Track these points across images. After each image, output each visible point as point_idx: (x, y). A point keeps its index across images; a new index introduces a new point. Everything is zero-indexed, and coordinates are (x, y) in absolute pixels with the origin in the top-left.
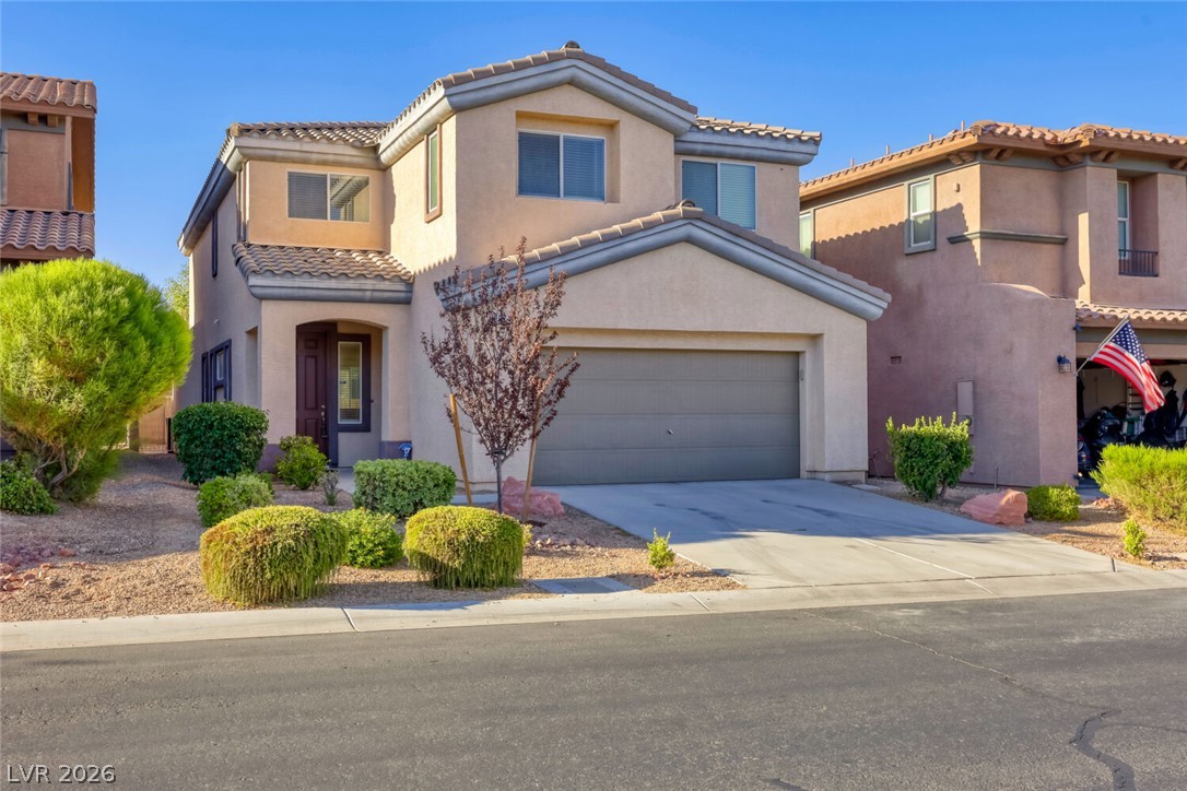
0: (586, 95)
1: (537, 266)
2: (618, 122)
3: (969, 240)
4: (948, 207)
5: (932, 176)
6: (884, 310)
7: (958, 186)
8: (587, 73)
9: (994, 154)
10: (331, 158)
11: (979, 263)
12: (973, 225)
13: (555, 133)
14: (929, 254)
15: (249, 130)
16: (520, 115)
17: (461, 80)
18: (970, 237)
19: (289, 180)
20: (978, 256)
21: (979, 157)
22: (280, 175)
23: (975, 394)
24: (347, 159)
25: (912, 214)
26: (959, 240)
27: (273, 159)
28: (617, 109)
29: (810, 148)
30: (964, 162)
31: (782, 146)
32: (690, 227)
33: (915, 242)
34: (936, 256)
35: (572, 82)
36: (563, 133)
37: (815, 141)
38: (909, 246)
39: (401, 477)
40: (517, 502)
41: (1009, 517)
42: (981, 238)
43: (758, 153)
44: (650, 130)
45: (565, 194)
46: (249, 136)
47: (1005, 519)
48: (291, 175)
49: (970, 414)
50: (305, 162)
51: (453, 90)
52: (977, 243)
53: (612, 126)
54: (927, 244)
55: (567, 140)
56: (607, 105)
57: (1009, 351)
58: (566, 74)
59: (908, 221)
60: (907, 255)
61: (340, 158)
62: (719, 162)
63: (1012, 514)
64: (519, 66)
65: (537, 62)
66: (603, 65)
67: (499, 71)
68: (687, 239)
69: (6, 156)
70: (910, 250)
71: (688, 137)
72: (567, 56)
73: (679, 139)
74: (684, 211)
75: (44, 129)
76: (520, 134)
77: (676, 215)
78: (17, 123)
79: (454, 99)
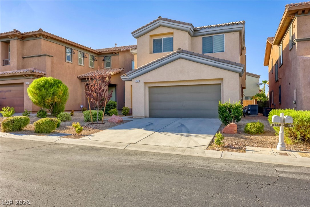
0: (165, 28)
2: (173, 32)
4: (294, 34)
5: (291, 25)
7: (294, 26)
8: (163, 23)
9: (300, 12)
11: (297, 51)
12: (296, 38)
13: (161, 38)
14: (292, 49)
16: (151, 36)
17: (135, 32)
20: (297, 48)
21: (296, 15)
26: (294, 44)
28: (173, 29)
29: (240, 26)
32: (180, 54)
33: (291, 46)
35: (160, 26)
36: (163, 37)
37: (242, 24)
44: (181, 32)
45: (164, 51)
47: (225, 132)
49: (295, 100)
51: (134, 34)
52: (297, 43)
53: (172, 33)
55: (165, 39)
56: (170, 29)
58: (158, 24)
59: (290, 40)
62: (213, 35)
64: (147, 25)
65: (151, 23)
66: (166, 20)
67: (143, 27)
68: (180, 58)
69: (111, 60)
70: (290, 49)
71: (201, 31)
72: (158, 20)
73: (199, 32)
74: (177, 51)
75: (116, 55)
76: (154, 40)
77: (175, 52)
78: (112, 55)
79: (134, 36)
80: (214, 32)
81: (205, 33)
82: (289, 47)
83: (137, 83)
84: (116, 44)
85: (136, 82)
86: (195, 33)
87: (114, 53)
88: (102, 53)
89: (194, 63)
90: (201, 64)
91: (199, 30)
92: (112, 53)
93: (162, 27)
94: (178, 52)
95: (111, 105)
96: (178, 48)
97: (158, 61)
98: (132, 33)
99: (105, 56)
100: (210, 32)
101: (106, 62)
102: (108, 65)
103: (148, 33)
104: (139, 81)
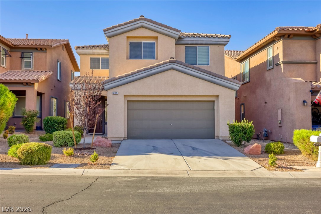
0: (147, 30)
1: (125, 78)
2: (158, 37)
3: (280, 64)
4: (276, 55)
5: (272, 45)
6: (240, 87)
7: (278, 48)
8: (146, 24)
9: (286, 36)
10: (100, 53)
11: (283, 72)
12: (281, 59)
13: (140, 41)
14: (272, 69)
15: (79, 48)
16: (128, 37)
17: (108, 29)
18: (280, 63)
19: (90, 60)
20: (282, 70)
21: (282, 38)
22: (88, 59)
23: (282, 113)
24: (104, 53)
25: (269, 58)
26: (278, 65)
27: (86, 54)
28: (157, 33)
29: (227, 40)
30: (279, 40)
31: (217, 39)
32: (172, 65)
33: (270, 66)
34: (274, 70)
35: (142, 27)
36: (142, 41)
37: (229, 38)
38: (268, 67)
39: (60, 135)
40: (97, 143)
41: (253, 152)
42: (283, 63)
43: (209, 42)
44: (167, 38)
45: (143, 58)
46: (79, 49)
47: (251, 153)
48: (91, 59)
49: (281, 120)
50: (94, 55)
51: (106, 32)
52: (282, 65)
53: (156, 38)
54: (271, 67)
55: (144, 43)
56: (154, 32)
57: (289, 100)
58: (140, 25)
59: (268, 60)
60: (268, 70)
61: (103, 53)
62: (197, 46)
63: (255, 151)
64: (125, 24)
65: (131, 22)
66: (151, 21)
67: (119, 26)
68: (173, 69)
69: (33, 59)
70: (268, 69)
71: (186, 39)
72: (140, 20)
73: (183, 40)
74: (170, 60)
75: (42, 51)
76: (130, 42)
77: (167, 62)
78: (36, 51)
79: (107, 34)
80: (199, 42)
81: (190, 42)
82: (267, 66)
83: (115, 96)
84: (27, 35)
85: (114, 94)
86: (179, 41)
87: (39, 49)
88: (20, 46)
89: (187, 76)
90: (196, 78)
91: (183, 38)
92: (36, 49)
93: (143, 28)
94: (170, 62)
95: (62, 123)
96: (171, 57)
97: (145, 70)
98: (105, 31)
99: (23, 51)
100: (195, 42)
101: (24, 60)
102: (28, 64)
103: (125, 34)
104: (117, 92)
